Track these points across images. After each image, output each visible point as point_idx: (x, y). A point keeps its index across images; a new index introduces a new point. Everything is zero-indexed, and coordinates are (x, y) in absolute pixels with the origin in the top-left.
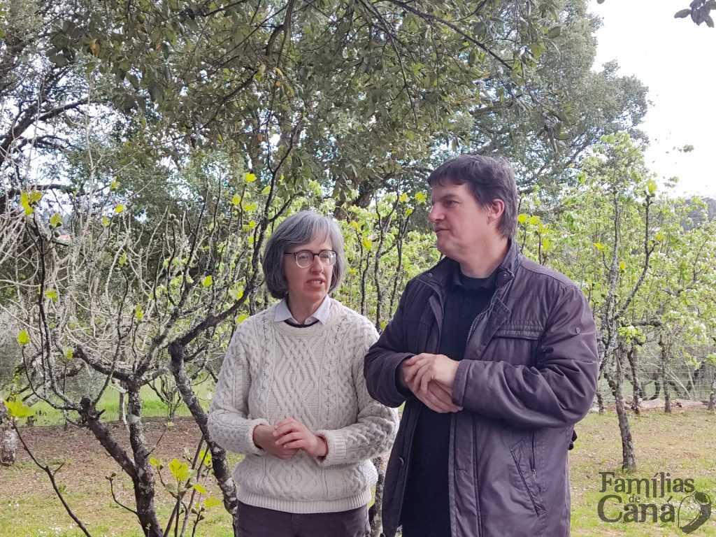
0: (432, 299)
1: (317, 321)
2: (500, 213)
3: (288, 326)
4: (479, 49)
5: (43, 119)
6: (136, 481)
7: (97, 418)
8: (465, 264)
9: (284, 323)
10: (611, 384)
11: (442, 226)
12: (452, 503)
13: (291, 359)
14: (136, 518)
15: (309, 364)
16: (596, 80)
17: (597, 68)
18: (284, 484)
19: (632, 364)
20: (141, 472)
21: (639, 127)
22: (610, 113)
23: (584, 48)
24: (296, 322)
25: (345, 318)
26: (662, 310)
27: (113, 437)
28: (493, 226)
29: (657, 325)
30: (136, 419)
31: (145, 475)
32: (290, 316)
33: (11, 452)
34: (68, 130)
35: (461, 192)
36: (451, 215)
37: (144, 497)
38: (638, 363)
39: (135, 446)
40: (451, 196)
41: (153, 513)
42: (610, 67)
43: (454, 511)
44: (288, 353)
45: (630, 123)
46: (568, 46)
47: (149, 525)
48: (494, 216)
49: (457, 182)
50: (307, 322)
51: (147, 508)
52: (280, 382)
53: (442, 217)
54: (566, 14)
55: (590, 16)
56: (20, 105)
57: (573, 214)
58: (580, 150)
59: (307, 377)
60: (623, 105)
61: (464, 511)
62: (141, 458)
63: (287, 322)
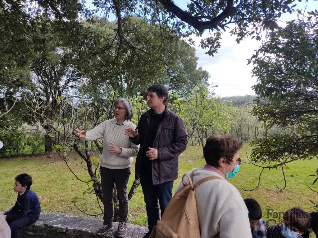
0: (147, 119)
1: (123, 124)
2: (164, 99)
3: (116, 125)
4: (161, 61)
5: (73, 81)
6: (87, 163)
7: (78, 148)
8: (155, 110)
9: (116, 124)
10: (201, 139)
11: (150, 102)
12: (152, 167)
13: (115, 132)
14: (88, 171)
15: (119, 134)
16: (197, 71)
17: (197, 69)
18: (110, 162)
19: (206, 134)
20: (88, 161)
21: (207, 82)
22: (200, 79)
23: (194, 64)
24: (118, 124)
25: (130, 125)
26: (211, 122)
27: (81, 153)
28: (162, 102)
29: (210, 125)
30: (87, 148)
31: (89, 161)
32: (117, 122)
33: (65, 157)
34: (79, 84)
35: (154, 94)
36: (152, 99)
37: (89, 166)
38: (207, 134)
39: (87, 154)
40: (152, 95)
41: (91, 170)
42: (200, 68)
43: (153, 169)
44: (115, 131)
45: (205, 81)
46: (191, 64)
47: (90, 173)
48: (162, 100)
49: (154, 92)
50: (121, 124)
51: (90, 169)
52: (112, 137)
53: (150, 99)
54: (190, 57)
55: (195, 57)
56: (67, 78)
57: (192, 101)
58: (194, 87)
59: (118, 137)
60: (203, 77)
61: (155, 169)
62: (88, 157)
63: (116, 123)
